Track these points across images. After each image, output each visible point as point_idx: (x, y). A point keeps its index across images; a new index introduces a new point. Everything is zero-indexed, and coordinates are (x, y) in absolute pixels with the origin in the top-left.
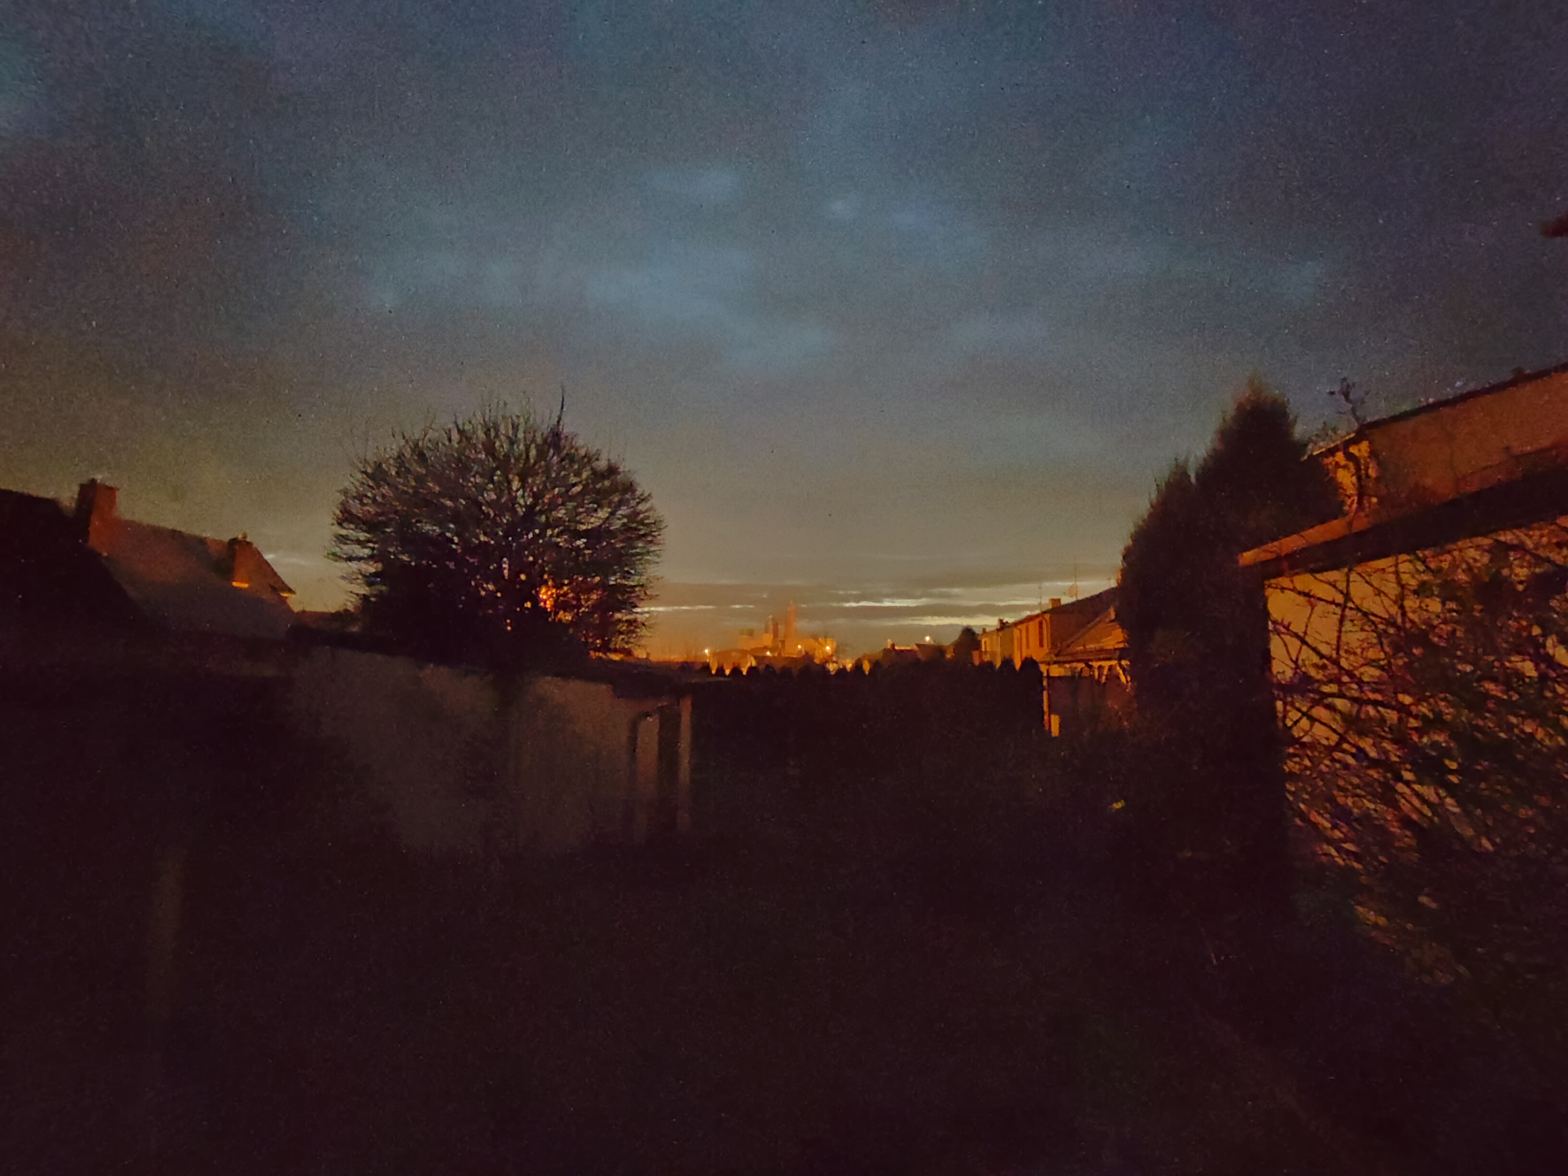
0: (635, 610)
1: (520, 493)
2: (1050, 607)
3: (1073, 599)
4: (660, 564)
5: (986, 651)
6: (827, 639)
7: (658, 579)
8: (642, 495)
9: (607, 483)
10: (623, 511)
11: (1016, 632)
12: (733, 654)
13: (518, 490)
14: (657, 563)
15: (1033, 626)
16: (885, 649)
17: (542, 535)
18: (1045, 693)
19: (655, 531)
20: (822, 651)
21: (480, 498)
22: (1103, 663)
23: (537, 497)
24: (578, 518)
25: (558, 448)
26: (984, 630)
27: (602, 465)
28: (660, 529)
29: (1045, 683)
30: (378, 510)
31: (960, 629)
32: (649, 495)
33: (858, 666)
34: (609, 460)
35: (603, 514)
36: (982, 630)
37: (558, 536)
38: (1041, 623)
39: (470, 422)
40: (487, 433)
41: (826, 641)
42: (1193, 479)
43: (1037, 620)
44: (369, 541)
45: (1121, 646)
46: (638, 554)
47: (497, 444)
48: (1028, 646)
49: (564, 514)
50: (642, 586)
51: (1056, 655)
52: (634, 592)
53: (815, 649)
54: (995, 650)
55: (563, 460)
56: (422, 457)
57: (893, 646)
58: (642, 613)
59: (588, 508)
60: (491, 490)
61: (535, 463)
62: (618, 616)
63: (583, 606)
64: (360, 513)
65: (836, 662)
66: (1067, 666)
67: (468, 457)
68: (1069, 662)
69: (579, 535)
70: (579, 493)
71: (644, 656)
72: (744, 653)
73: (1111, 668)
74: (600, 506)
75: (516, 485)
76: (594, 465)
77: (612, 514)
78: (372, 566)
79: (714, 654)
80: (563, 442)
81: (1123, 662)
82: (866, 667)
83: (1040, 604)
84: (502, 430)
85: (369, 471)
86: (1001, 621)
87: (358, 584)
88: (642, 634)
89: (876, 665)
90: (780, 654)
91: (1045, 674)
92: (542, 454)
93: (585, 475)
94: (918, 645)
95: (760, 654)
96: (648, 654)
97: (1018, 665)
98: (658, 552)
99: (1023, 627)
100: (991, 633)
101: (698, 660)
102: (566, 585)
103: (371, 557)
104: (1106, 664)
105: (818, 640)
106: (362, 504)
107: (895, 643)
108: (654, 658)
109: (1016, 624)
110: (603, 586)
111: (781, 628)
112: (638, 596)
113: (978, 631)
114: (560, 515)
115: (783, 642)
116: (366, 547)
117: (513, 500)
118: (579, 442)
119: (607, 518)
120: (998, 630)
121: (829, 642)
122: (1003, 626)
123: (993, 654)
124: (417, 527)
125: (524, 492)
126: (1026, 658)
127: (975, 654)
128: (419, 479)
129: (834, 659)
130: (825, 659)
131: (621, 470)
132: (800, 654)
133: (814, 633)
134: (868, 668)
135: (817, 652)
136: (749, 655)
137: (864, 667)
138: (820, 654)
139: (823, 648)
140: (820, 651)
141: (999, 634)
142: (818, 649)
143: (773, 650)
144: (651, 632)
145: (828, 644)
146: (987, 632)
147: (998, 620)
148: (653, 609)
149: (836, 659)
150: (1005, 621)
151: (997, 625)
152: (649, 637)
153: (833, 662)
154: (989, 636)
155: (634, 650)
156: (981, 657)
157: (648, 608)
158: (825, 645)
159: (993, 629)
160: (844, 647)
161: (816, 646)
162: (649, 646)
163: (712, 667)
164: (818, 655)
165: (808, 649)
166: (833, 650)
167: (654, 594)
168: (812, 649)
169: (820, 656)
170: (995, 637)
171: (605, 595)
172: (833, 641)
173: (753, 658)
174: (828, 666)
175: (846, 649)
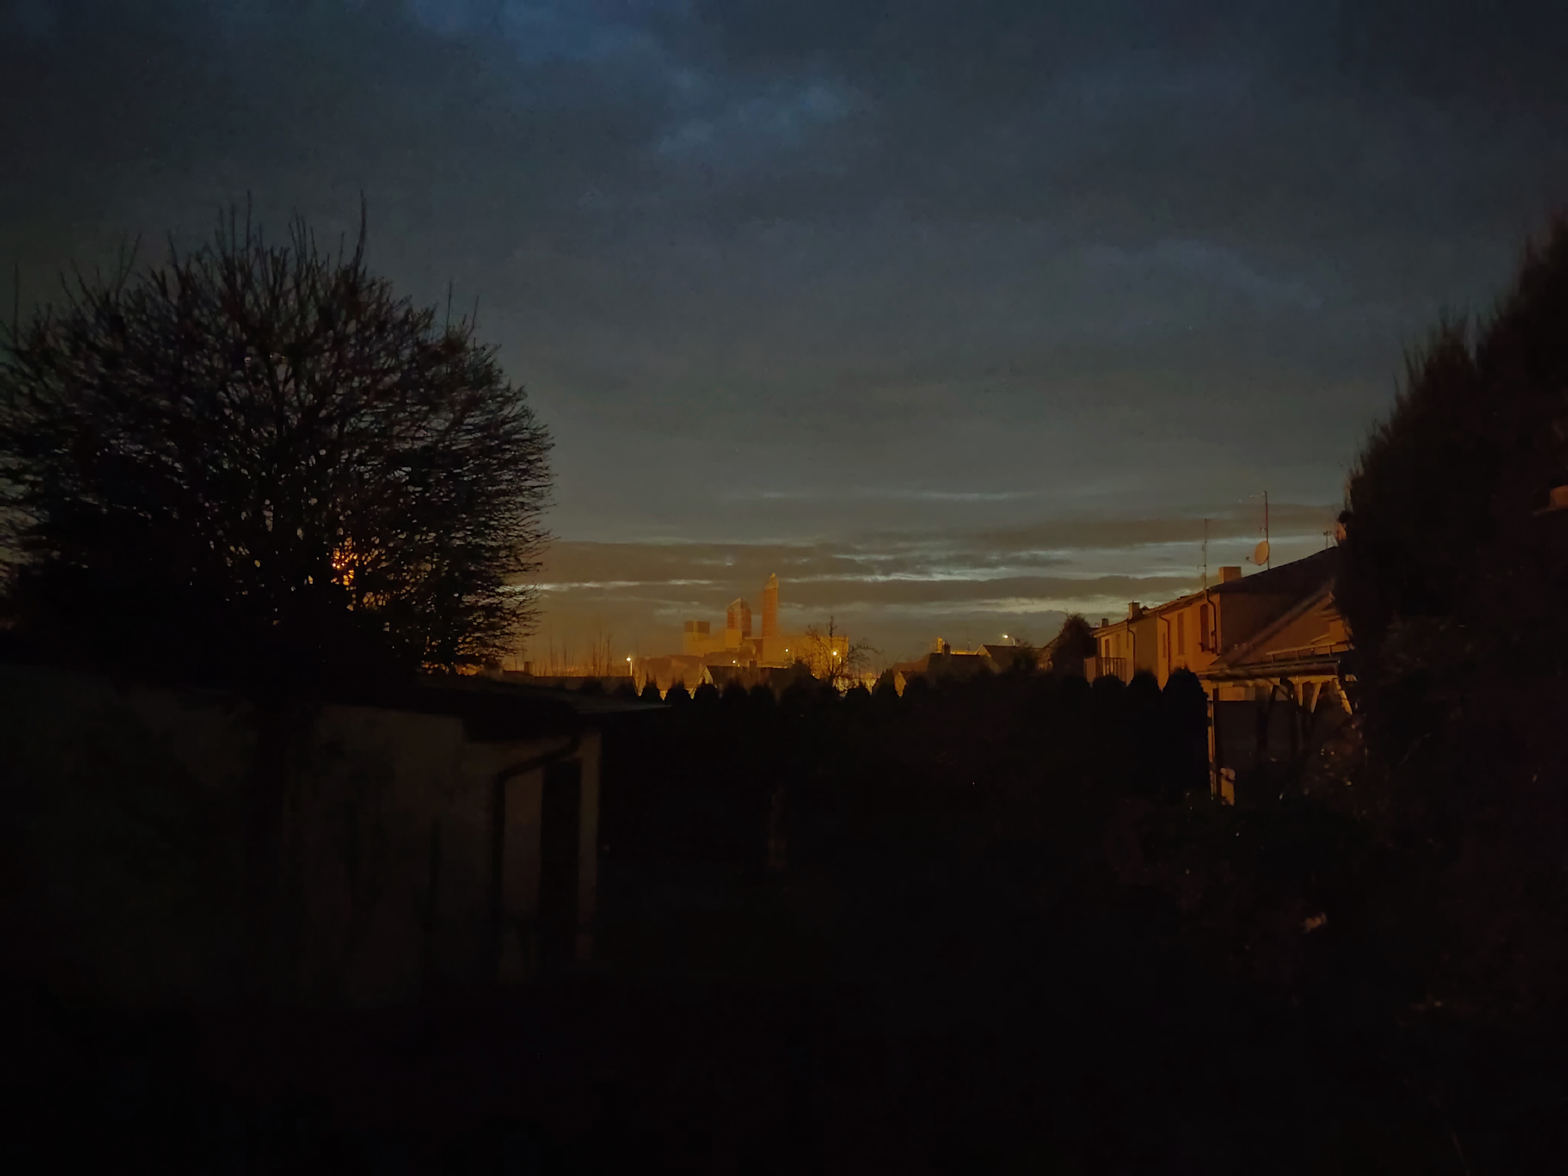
0: (500, 590)
1: (291, 384)
2: (1221, 581)
3: (1264, 568)
4: (543, 510)
5: (1108, 659)
6: (835, 638)
7: (539, 537)
8: (508, 389)
9: (445, 369)
10: (475, 418)
11: (1161, 625)
12: (674, 663)
13: (286, 381)
14: (537, 509)
15: (1190, 614)
16: (932, 654)
17: (331, 459)
18: (1211, 730)
19: (532, 454)
20: (826, 657)
21: (222, 394)
22: (1313, 679)
23: (323, 392)
24: (397, 429)
25: (356, 309)
26: (1105, 621)
27: (435, 335)
28: (540, 450)
29: (1210, 713)
30: (42, 417)
31: (1063, 620)
32: (520, 391)
33: (886, 683)
34: (448, 327)
35: (439, 423)
36: (1101, 622)
37: (361, 461)
38: (1204, 608)
39: (199, 260)
40: (229, 279)
41: (832, 641)
42: (1472, 355)
43: (1198, 605)
44: (26, 470)
45: (1344, 648)
46: (505, 493)
47: (249, 298)
48: (1181, 651)
49: (372, 423)
50: (510, 548)
51: (1232, 666)
52: (498, 558)
53: (813, 655)
54: (1123, 656)
55: (365, 327)
56: (117, 325)
57: (947, 647)
58: (511, 595)
59: (411, 413)
60: (240, 380)
61: (316, 334)
62: (468, 599)
63: (407, 583)
64: (8, 422)
65: (849, 677)
66: (1250, 683)
67: (198, 324)
68: (1253, 677)
69: (397, 460)
70: (397, 385)
71: (521, 668)
72: (692, 661)
73: (1325, 687)
74: (435, 409)
75: (281, 371)
76: (421, 336)
77: (457, 423)
78: (31, 514)
79: (640, 662)
80: (363, 297)
81: (1348, 678)
82: (900, 684)
83: (1204, 577)
84: (257, 272)
85: (24, 347)
86: (1135, 605)
87: (10, 546)
88: (511, 629)
89: (915, 681)
90: (753, 663)
91: (1211, 698)
92: (327, 318)
93: (406, 353)
94: (989, 648)
95: (719, 664)
96: (527, 664)
97: (1162, 681)
98: (539, 490)
99: (1173, 616)
100: (1117, 626)
101: (614, 674)
102: (376, 547)
103: (29, 500)
104: (1318, 680)
105: (819, 639)
106: (13, 406)
107: (950, 643)
108: (537, 671)
109: (1160, 612)
110: (442, 548)
111: (757, 619)
112: (502, 566)
113: (1093, 623)
114: (362, 425)
115: (759, 644)
116: (23, 482)
117: (279, 398)
118: (396, 295)
119: (447, 431)
120: (1129, 622)
121: (837, 642)
122: (1138, 615)
123: (1119, 661)
124: (110, 447)
125: (297, 385)
126: (1179, 669)
127: (1090, 663)
128: (111, 360)
129: (846, 671)
130: (830, 671)
131: (469, 345)
132: (789, 662)
133: (811, 627)
134: (903, 687)
135: (816, 660)
136: (701, 665)
137: (897, 685)
138: (822, 664)
139: (827, 652)
140: (822, 657)
141: (1131, 629)
142: (818, 654)
143: (741, 656)
144: (529, 627)
145: (837, 646)
146: (1110, 624)
147: (1129, 604)
148: (532, 587)
149: (849, 671)
150: (1141, 606)
151: (1128, 614)
152: (527, 635)
153: (844, 677)
154: (1114, 632)
155: (500, 658)
156: (1099, 668)
157: (523, 586)
158: (832, 647)
159: (1120, 619)
160: (863, 651)
161: (815, 649)
162: (526, 650)
163: (637, 685)
164: (819, 664)
165: (802, 654)
166: (845, 656)
167: (533, 561)
168: (809, 654)
169: (821, 666)
170: (1123, 633)
171: (445, 564)
172: (844, 641)
173: (707, 671)
174: (834, 684)
175: (867, 653)
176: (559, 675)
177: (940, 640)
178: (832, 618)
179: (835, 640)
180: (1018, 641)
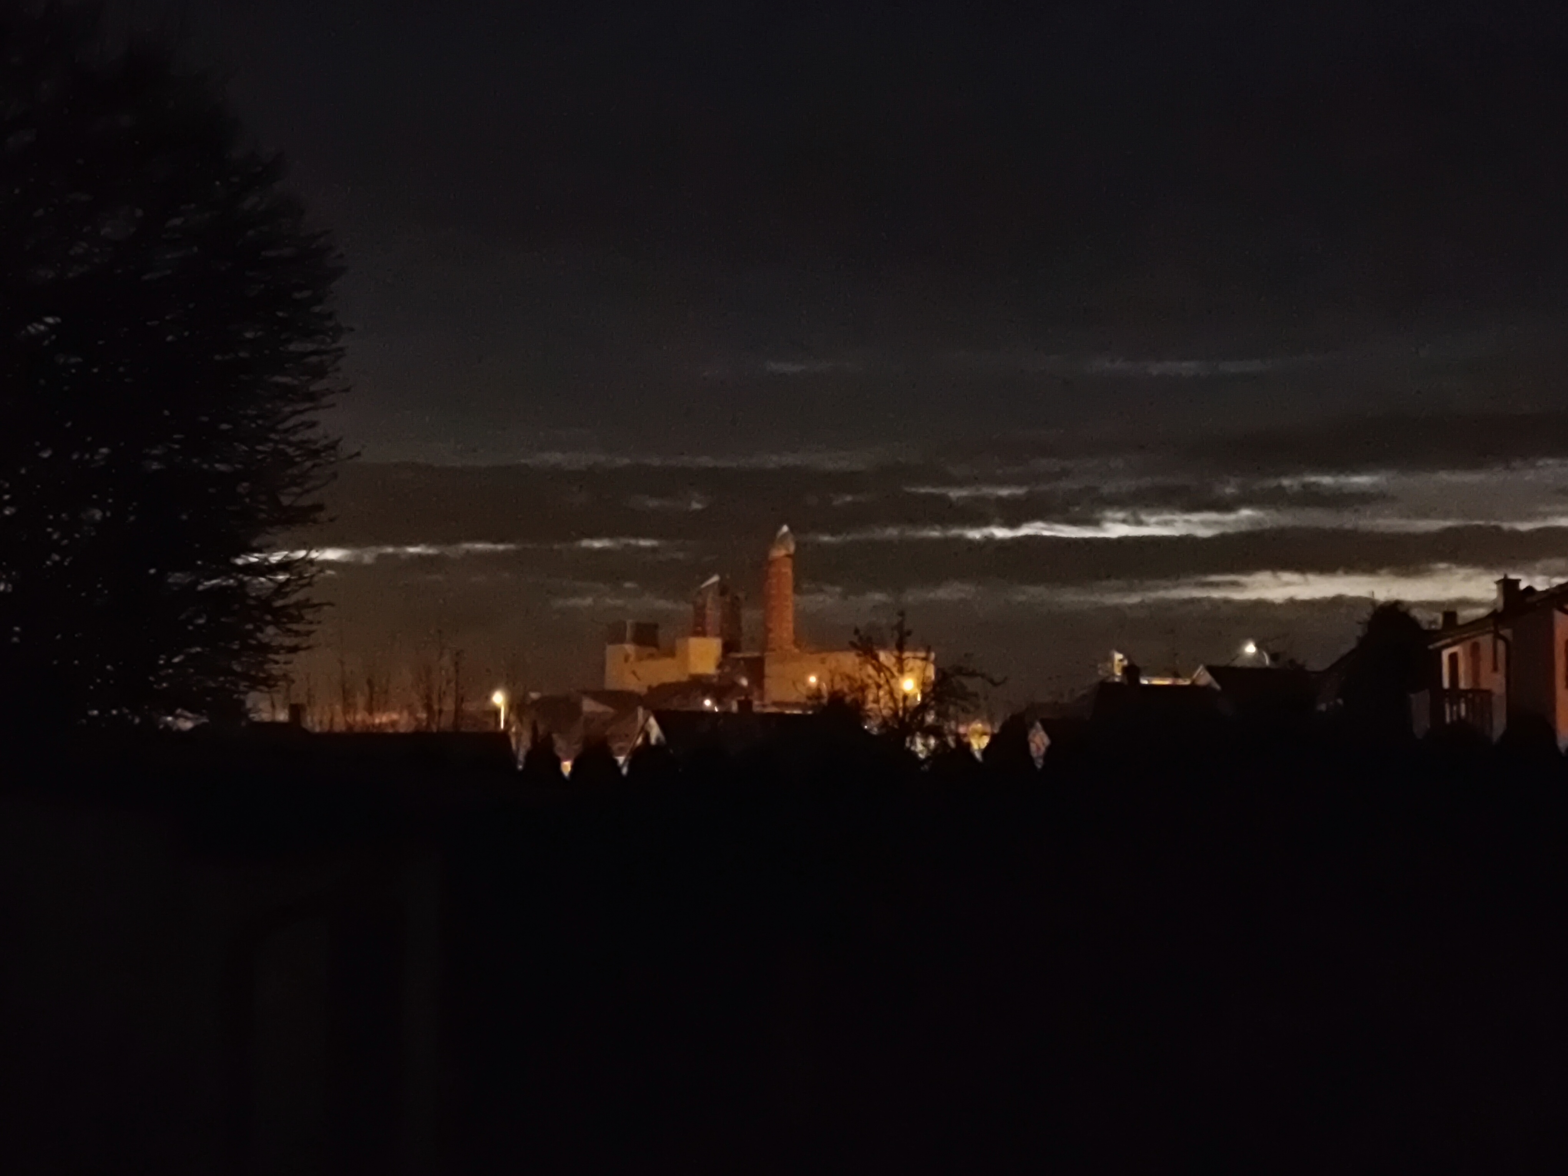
0: (240, 561)
4: (325, 401)
5: (1454, 692)
6: (907, 654)
7: (316, 453)
16: (1103, 686)
20: (891, 693)
31: (1366, 615)
33: (1009, 743)
36: (1440, 618)
41: (900, 661)
50: (258, 476)
52: (234, 497)
53: (863, 688)
54: (1484, 685)
57: (1132, 674)
58: (262, 570)
62: (175, 578)
65: (937, 732)
69: (33, 302)
71: (283, 716)
72: (624, 701)
79: (518, 705)
82: (1039, 742)
86: (1509, 585)
90: (746, 705)
94: (1217, 672)
95: (675, 704)
96: (296, 711)
98: (314, 359)
100: (1477, 624)
101: (467, 728)
105: (876, 657)
107: (1139, 663)
108: (315, 722)
110: (124, 478)
111: (748, 617)
112: (243, 513)
120: (1498, 617)
121: (910, 663)
122: (1516, 603)
127: (1420, 701)
129: (930, 719)
130: (901, 721)
132: (815, 702)
133: (862, 633)
134: (1043, 749)
135: (871, 697)
136: (641, 711)
137: (1033, 747)
138: (882, 705)
139: (893, 681)
140: (881, 693)
141: (1502, 632)
142: (874, 686)
143: (719, 692)
144: (297, 633)
145: (911, 670)
146: (1460, 622)
147: (1498, 582)
148: (301, 554)
149: (937, 721)
150: (1523, 586)
151: (1495, 602)
152: (294, 649)
153: (927, 732)
154: (1468, 638)
155: (242, 697)
156: (1437, 713)
157: (286, 553)
158: (901, 671)
159: (1482, 612)
160: (965, 681)
161: (869, 676)
162: (293, 681)
163: (514, 746)
164: (875, 706)
165: (842, 685)
166: (928, 689)
167: (307, 501)
168: (856, 685)
169: (880, 710)
170: (1485, 641)
171: (130, 509)
172: (925, 659)
173: (652, 721)
174: (908, 744)
175: (972, 685)
176: (357, 729)
177: (1118, 656)
178: (902, 614)
179: (908, 658)
180: (1274, 657)
